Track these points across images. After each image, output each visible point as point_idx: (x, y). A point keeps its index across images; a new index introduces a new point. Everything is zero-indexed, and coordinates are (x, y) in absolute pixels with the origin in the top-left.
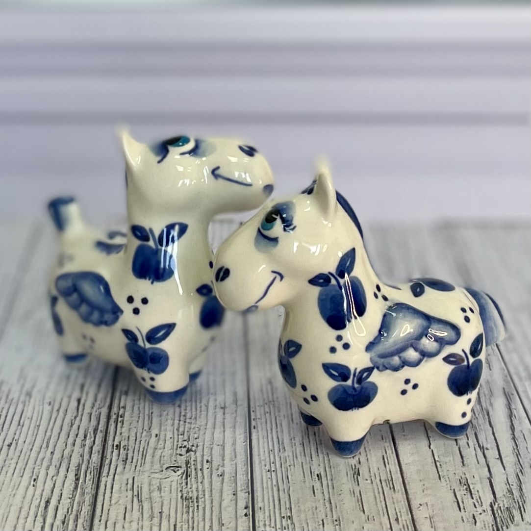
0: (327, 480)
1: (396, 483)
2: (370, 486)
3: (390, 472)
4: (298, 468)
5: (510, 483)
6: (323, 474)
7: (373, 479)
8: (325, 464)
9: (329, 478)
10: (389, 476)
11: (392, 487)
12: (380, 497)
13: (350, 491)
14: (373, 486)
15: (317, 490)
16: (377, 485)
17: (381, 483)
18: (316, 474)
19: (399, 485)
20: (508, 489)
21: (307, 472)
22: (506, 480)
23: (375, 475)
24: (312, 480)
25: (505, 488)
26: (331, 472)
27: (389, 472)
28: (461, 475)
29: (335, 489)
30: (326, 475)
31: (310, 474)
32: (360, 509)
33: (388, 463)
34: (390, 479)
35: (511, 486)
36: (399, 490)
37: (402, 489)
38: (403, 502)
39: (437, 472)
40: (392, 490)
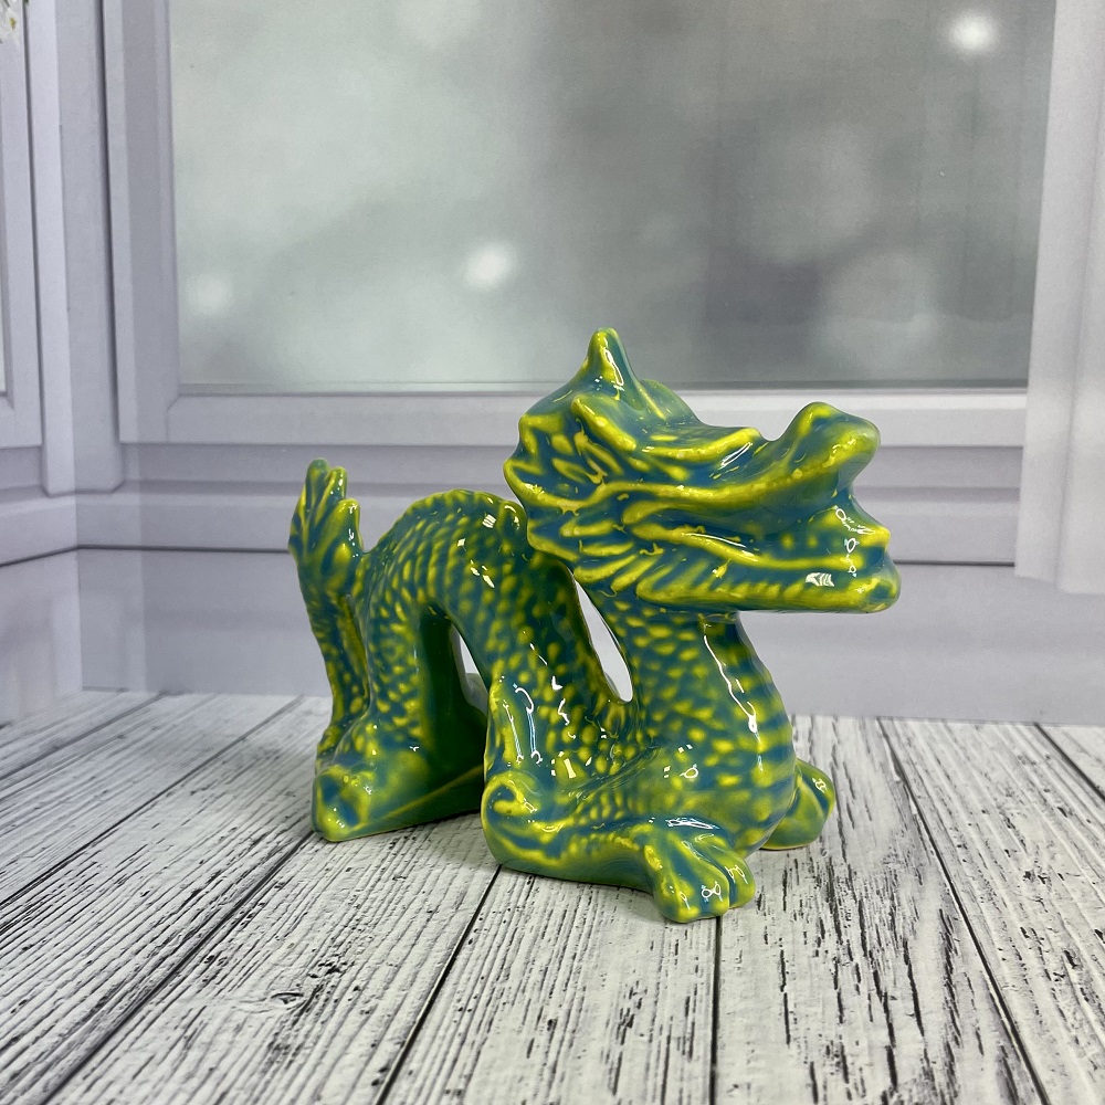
0: (565, 1031)
1: (698, 1044)
2: (643, 1047)
3: (693, 1024)
4: (519, 1009)
5: (931, 1059)
6: (561, 1021)
7: (655, 1033)
8: (571, 1005)
9: (570, 1027)
10: (689, 1030)
11: (687, 1049)
12: (657, 1067)
13: (602, 1053)
14: (650, 1047)
15: (538, 1046)
16: (659, 1046)
17: (669, 1042)
18: (548, 1019)
19: (702, 1048)
20: (923, 1068)
21: (532, 1016)
22: (922, 1053)
23: (661, 1029)
24: (536, 1029)
25: (918, 1067)
26: (578, 1017)
27: (690, 1025)
28: (833, 1038)
29: (573, 1048)
30: (567, 1022)
31: (536, 1019)
32: (609, 1085)
33: (694, 1011)
34: (688, 1036)
35: (932, 1065)
36: (699, 1057)
37: (705, 1055)
38: (701, 1080)
39: (784, 1030)
40: (686, 1056)
